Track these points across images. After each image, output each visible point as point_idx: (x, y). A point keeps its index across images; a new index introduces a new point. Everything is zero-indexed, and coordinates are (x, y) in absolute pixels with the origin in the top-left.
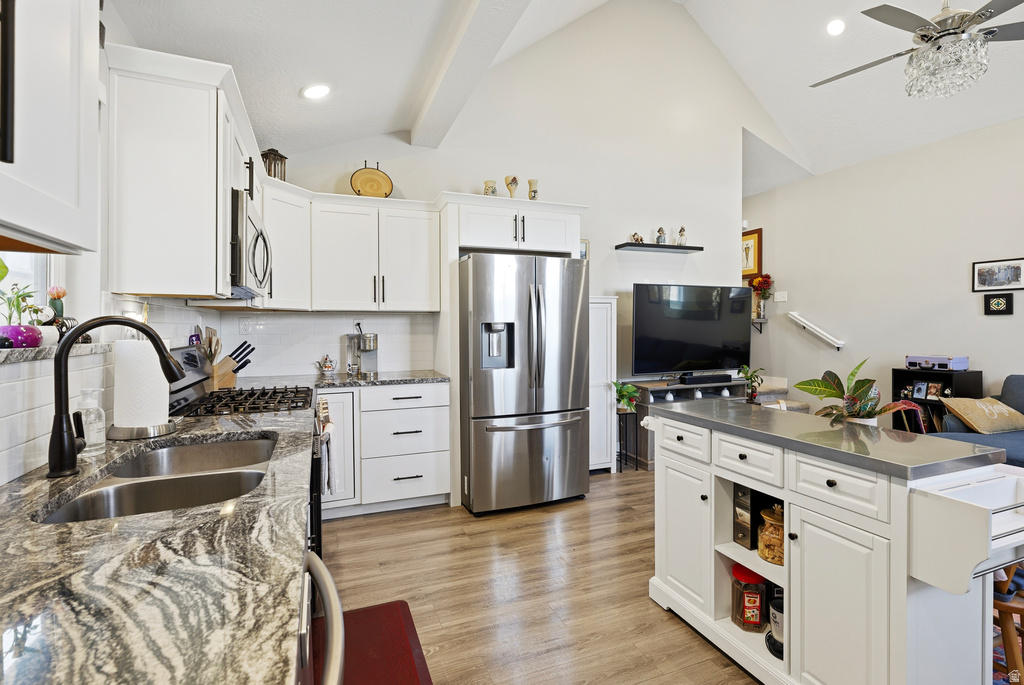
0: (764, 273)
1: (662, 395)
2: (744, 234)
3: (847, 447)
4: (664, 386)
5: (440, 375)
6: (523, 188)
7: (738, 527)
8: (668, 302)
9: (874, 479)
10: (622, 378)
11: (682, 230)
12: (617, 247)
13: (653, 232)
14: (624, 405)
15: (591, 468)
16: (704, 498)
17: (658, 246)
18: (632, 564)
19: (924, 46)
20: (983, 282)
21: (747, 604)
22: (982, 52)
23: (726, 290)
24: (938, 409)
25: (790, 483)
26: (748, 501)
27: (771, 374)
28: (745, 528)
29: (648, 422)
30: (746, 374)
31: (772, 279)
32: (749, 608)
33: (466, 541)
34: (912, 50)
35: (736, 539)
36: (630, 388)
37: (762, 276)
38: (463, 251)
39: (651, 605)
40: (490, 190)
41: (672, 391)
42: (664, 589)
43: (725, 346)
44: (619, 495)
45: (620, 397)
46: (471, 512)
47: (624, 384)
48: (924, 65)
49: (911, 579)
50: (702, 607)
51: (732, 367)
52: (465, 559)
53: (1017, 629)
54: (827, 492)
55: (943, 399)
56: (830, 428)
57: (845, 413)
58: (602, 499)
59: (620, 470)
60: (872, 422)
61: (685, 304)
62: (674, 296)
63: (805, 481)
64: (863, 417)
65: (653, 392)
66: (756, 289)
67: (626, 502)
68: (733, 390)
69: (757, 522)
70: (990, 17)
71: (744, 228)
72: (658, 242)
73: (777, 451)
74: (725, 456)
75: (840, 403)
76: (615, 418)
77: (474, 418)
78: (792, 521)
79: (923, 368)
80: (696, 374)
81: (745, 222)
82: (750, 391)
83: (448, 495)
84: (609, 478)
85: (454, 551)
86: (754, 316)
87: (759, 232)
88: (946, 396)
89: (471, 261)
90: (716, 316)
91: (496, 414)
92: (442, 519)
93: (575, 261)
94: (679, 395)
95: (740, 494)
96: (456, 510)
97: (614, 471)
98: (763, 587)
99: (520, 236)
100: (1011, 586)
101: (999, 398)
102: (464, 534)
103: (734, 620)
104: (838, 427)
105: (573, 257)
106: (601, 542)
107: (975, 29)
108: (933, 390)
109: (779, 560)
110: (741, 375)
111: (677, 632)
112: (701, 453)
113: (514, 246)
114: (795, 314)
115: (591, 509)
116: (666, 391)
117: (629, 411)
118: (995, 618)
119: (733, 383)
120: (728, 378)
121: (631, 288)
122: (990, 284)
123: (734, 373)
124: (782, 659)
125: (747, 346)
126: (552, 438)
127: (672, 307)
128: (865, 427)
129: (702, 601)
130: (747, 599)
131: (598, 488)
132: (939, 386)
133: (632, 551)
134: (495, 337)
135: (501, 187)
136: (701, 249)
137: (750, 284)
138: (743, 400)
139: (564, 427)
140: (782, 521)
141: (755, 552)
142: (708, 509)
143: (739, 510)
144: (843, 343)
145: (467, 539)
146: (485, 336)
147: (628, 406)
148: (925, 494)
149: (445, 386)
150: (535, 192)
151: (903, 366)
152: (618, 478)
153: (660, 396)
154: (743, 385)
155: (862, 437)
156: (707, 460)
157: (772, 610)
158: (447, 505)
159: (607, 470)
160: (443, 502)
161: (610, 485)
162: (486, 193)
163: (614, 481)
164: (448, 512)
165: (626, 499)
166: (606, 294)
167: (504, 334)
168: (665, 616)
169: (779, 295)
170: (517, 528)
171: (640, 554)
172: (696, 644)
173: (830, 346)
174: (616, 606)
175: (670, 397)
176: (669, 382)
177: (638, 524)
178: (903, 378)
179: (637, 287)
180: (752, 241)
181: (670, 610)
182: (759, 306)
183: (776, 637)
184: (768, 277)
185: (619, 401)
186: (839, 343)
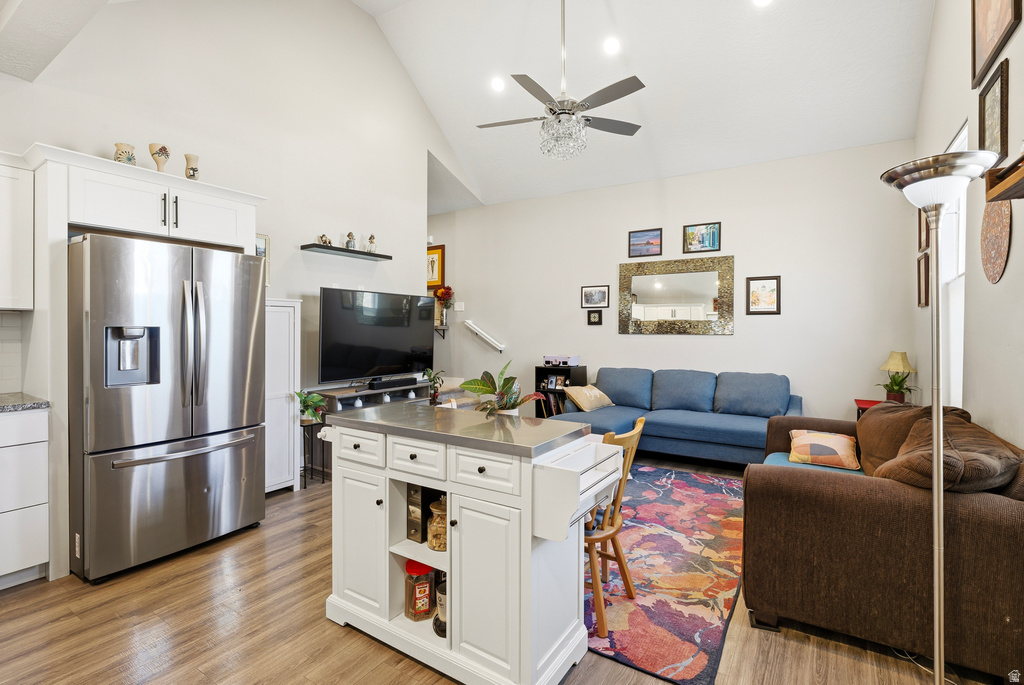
0: (446, 286)
1: (351, 402)
2: (429, 249)
3: (497, 437)
4: (352, 393)
5: (32, 398)
6: (176, 163)
7: (410, 524)
8: (361, 309)
9: (510, 461)
10: (307, 387)
11: (372, 238)
12: (303, 248)
13: (342, 236)
14: (309, 416)
15: (267, 491)
16: (379, 502)
17: (347, 250)
18: (309, 587)
19: (551, 117)
20: (587, 301)
21: (418, 595)
22: (583, 132)
23: (414, 299)
24: (562, 395)
25: (452, 476)
26: (418, 498)
27: (451, 376)
28: (417, 523)
29: (325, 434)
30: (430, 376)
31: (453, 290)
32: (420, 598)
33: (74, 622)
34: (544, 118)
35: (409, 536)
36: (316, 398)
37: (444, 288)
38: (75, 229)
39: (328, 626)
40: (124, 156)
41: (361, 397)
42: (341, 606)
43: (413, 351)
44: (301, 514)
45: (305, 406)
46: (86, 580)
47: (309, 393)
48: (551, 132)
49: (534, 538)
50: (377, 611)
51: (418, 371)
52: (70, 648)
53: (598, 552)
54: (479, 478)
55: (565, 388)
56: (486, 421)
57: (497, 406)
58: (280, 523)
59: (304, 486)
60: (514, 412)
61: (379, 311)
62: (368, 303)
63: (463, 471)
64: (509, 409)
65: (341, 400)
66: (439, 299)
67: (307, 520)
68: (418, 392)
69: (427, 515)
70: (587, 109)
71: (428, 243)
72: (347, 246)
73: (441, 447)
74: (398, 459)
75: (493, 398)
76: (299, 431)
77: (91, 454)
78: (453, 510)
79: (554, 365)
80: (385, 379)
81: (431, 237)
82: (433, 392)
83: (46, 565)
84: (292, 497)
85: (50, 643)
86: (437, 323)
87: (442, 247)
88: (566, 386)
89: (87, 244)
90: (406, 323)
91: (137, 444)
92: (31, 602)
93: (250, 258)
94: (369, 401)
95: (412, 492)
96: (60, 583)
97: (297, 488)
98: (432, 574)
99: (171, 219)
100: (594, 523)
101: (595, 385)
102: (71, 614)
103: (407, 614)
104: (492, 418)
105: (246, 252)
106: (277, 572)
107: (580, 114)
108: (559, 382)
109: (442, 547)
110: (426, 377)
111: (353, 646)
112: (376, 458)
113: (163, 231)
114: (470, 322)
115: (267, 537)
116: (355, 398)
117: (314, 422)
118: (585, 548)
119: (418, 385)
120: (414, 381)
121: (318, 292)
122: (591, 303)
123: (419, 376)
124: (445, 637)
125: (432, 350)
126: (220, 462)
127: (365, 313)
128: (509, 417)
129: (377, 605)
130: (418, 590)
131: (277, 511)
132: (562, 378)
133: (309, 573)
134: (127, 345)
135: (142, 154)
136: (390, 258)
137: (435, 294)
138: (426, 402)
139: (236, 448)
140: (445, 510)
141: (425, 544)
142: (383, 513)
143: (411, 508)
144: (503, 346)
145: (76, 619)
146: (112, 344)
147: (314, 415)
148: (542, 467)
149: (42, 415)
150: (195, 170)
151: (542, 364)
152: (302, 495)
153: (348, 403)
154: (427, 387)
155: (508, 425)
156: (382, 465)
157: (438, 595)
158: (45, 579)
159: (290, 489)
160: (36, 577)
161: (292, 505)
162: (117, 159)
163: (297, 499)
164: (43, 591)
165: (308, 517)
166: (290, 296)
167: (144, 342)
168: (342, 633)
169: (459, 305)
170: (162, 584)
171: (318, 575)
172: (372, 651)
173: (495, 349)
174: (287, 640)
175: (359, 403)
176: (357, 389)
177: (318, 542)
178: (543, 373)
179: (325, 292)
180: (436, 256)
181: (347, 625)
182: (442, 315)
183: (442, 618)
184: (449, 289)
185: (303, 412)
186: (501, 347)
